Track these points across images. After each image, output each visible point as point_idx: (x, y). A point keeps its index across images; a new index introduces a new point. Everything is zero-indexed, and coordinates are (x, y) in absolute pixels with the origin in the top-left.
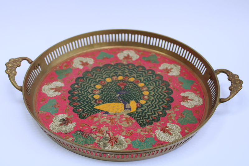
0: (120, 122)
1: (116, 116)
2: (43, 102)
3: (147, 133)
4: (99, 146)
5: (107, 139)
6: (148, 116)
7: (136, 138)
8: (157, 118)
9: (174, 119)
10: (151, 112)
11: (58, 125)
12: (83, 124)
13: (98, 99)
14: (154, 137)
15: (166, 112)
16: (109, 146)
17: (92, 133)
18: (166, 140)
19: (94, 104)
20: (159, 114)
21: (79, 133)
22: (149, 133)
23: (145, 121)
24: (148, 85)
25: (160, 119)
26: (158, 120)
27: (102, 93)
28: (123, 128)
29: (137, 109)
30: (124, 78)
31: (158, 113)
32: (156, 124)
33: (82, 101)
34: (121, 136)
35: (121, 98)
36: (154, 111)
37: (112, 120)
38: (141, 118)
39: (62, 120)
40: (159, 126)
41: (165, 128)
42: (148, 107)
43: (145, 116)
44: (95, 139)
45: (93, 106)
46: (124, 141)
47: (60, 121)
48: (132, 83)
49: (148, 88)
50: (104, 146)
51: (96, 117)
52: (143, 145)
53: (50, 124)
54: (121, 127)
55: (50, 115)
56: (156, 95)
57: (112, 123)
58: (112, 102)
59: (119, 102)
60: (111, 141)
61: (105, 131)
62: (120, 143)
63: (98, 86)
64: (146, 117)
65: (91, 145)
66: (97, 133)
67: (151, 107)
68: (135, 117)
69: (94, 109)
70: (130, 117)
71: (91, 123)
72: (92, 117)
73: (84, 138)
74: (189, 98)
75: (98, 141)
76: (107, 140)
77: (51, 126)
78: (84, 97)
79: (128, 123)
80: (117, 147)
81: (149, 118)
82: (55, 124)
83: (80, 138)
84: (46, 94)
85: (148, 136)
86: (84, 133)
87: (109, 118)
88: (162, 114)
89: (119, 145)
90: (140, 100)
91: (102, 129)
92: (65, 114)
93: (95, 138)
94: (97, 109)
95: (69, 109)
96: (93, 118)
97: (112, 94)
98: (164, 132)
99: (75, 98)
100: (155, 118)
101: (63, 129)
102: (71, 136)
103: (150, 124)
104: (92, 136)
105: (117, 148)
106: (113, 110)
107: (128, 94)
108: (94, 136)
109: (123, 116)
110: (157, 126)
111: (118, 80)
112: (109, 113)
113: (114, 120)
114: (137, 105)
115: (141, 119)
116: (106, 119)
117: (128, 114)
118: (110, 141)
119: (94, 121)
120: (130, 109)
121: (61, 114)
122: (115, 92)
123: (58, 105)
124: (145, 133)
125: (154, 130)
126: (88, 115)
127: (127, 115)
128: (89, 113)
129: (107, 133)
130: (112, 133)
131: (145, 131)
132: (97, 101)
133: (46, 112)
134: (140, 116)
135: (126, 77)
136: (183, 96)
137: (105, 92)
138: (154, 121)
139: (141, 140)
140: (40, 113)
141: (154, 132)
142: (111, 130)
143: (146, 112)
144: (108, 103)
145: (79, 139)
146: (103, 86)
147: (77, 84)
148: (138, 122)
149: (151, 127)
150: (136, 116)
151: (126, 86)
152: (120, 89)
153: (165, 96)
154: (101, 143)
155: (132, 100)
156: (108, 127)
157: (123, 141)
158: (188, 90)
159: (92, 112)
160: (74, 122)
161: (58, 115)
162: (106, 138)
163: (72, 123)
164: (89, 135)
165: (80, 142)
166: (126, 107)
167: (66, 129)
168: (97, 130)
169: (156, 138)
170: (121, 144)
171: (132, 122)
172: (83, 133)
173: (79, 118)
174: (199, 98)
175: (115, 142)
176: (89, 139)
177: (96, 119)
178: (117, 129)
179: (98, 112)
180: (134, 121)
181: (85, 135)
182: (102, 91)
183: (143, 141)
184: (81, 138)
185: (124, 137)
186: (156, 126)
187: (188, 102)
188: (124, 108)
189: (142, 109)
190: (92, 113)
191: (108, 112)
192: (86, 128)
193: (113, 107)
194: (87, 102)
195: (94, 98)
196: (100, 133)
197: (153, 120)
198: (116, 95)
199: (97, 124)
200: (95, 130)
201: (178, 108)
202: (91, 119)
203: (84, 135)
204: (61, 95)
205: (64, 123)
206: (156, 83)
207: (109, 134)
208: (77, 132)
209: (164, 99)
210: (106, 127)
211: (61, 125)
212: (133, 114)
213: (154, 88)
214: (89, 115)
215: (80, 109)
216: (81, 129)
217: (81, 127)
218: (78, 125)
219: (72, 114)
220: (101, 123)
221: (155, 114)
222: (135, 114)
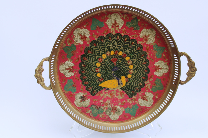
0: (117, 96)
1: (113, 91)
2: (64, 82)
3: (133, 102)
4: (107, 114)
6: (134, 89)
7: (127, 106)
9: (149, 88)
10: (135, 85)
11: (79, 102)
12: (94, 100)
13: (100, 77)
14: (137, 104)
15: (144, 83)
16: (112, 114)
17: (101, 106)
18: (144, 105)
19: (99, 82)
20: (140, 86)
21: (93, 106)
22: (135, 102)
23: (132, 93)
24: (132, 58)
25: (140, 90)
26: (140, 91)
27: (102, 71)
28: (119, 100)
29: (126, 83)
30: (115, 53)
31: (139, 85)
32: (138, 94)
33: (90, 80)
34: (118, 106)
35: (115, 74)
36: (137, 83)
37: (112, 95)
38: (129, 91)
39: (81, 98)
40: (140, 95)
41: (144, 96)
42: (133, 80)
43: (132, 89)
44: (103, 109)
45: (98, 84)
47: (80, 98)
48: (121, 57)
49: (133, 61)
50: (109, 114)
51: (101, 93)
52: (132, 111)
53: (74, 101)
54: (117, 99)
55: (72, 94)
56: (138, 68)
57: (112, 97)
58: (110, 79)
59: (114, 79)
61: (109, 103)
62: (118, 111)
63: (98, 65)
65: (102, 114)
66: (104, 105)
67: (135, 80)
69: (99, 86)
70: (122, 91)
71: (99, 98)
72: (99, 94)
73: (97, 110)
74: (160, 67)
75: (106, 111)
77: (76, 102)
78: (90, 76)
79: (122, 96)
80: (117, 114)
81: (134, 90)
82: (78, 101)
84: (64, 74)
85: (134, 104)
86: (96, 106)
87: (110, 93)
88: (142, 85)
90: (127, 75)
91: (106, 102)
92: (81, 93)
94: (101, 87)
95: (83, 88)
96: (100, 94)
97: (109, 71)
98: (143, 100)
99: (85, 78)
100: (138, 89)
101: (84, 104)
102: (90, 109)
103: (135, 94)
104: (101, 108)
106: (111, 86)
107: (119, 70)
108: (103, 108)
109: (118, 90)
110: (139, 96)
111: (111, 56)
112: (109, 89)
114: (126, 80)
115: (129, 92)
116: (108, 94)
117: (121, 89)
118: (112, 110)
119: (101, 97)
120: (122, 84)
121: (79, 93)
122: (110, 69)
123: (75, 85)
124: (132, 102)
125: (137, 99)
126: (96, 92)
128: (97, 90)
129: (110, 105)
130: (113, 104)
131: (131, 100)
132: (100, 79)
133: (69, 92)
134: (129, 89)
135: (116, 52)
136: (156, 66)
137: (104, 70)
138: (137, 92)
139: (130, 107)
140: (65, 93)
141: (137, 101)
142: (112, 102)
143: (132, 85)
144: (107, 80)
145: (94, 110)
146: (101, 63)
147: (83, 63)
148: (127, 94)
149: (136, 97)
150: (126, 90)
151: (117, 62)
152: (113, 66)
153: (144, 68)
154: (108, 112)
155: (122, 76)
156: (110, 100)
158: (159, 59)
160: (88, 99)
161: (77, 94)
162: (110, 109)
163: (87, 99)
164: (99, 107)
165: (95, 112)
166: (119, 83)
167: (85, 105)
168: (104, 103)
170: (119, 112)
171: (124, 95)
173: (91, 96)
174: (166, 66)
175: (115, 111)
176: (100, 110)
177: (102, 95)
178: (115, 101)
179: (102, 89)
180: (125, 93)
181: (98, 108)
182: (101, 69)
183: (131, 108)
184: (96, 110)
185: (120, 107)
186: (138, 96)
187: (159, 71)
188: (118, 84)
189: (129, 83)
190: (99, 91)
191: (108, 89)
192: (97, 103)
193: (111, 84)
194: (93, 81)
195: (97, 77)
196: (106, 105)
197: (137, 91)
198: (111, 73)
199: (103, 98)
200: (102, 103)
201: (152, 79)
204: (74, 75)
205: (83, 100)
206: (137, 54)
207: (111, 105)
209: (143, 71)
210: (109, 100)
211: (81, 101)
212: (124, 88)
213: (137, 61)
214: (97, 92)
215: (90, 88)
216: (94, 103)
217: (94, 102)
218: (92, 101)
219: (86, 92)
220: (105, 98)
221: (138, 86)
222: (125, 88)
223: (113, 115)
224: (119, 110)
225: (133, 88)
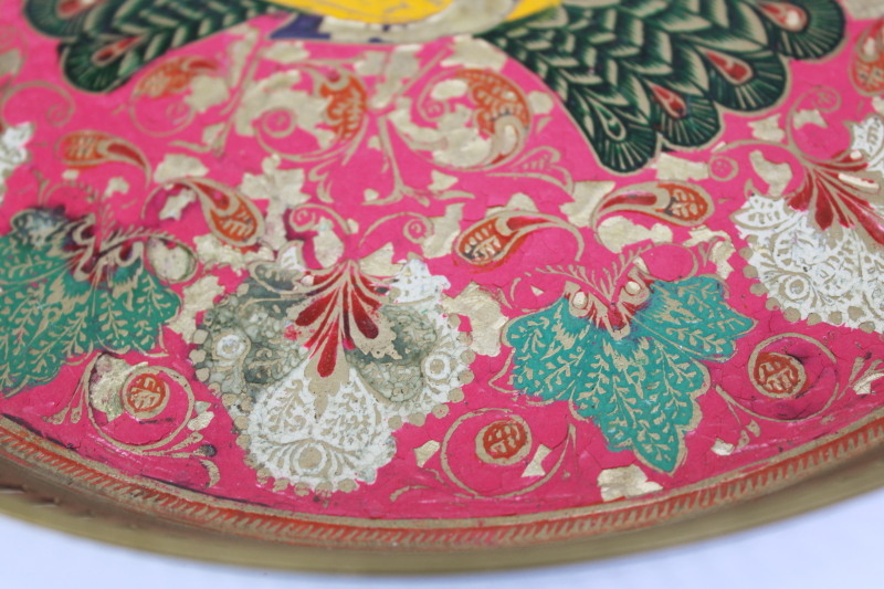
0: (416, 119)
1: (380, 56)
3: (661, 234)
4: (202, 375)
5: (285, 294)
6: (677, 54)
7: (555, 289)
8: (756, 76)
10: (705, 11)
12: (91, 145)
14: (725, 270)
15: (841, 11)
16: (299, 374)
17: (156, 236)
18: (843, 308)
20: (774, 32)
21: (42, 229)
22: (681, 234)
23: (643, 104)
25: (781, 86)
26: (768, 94)
28: (441, 183)
31: (764, 20)
32: (748, 133)
34: (415, 266)
37: (348, 100)
38: (613, 76)
40: (774, 154)
41: (833, 170)
43: (647, 54)
44: (174, 293)
46: (441, 322)
50: (249, 377)
51: (209, 65)
52: (621, 363)
54: (418, 166)
57: (343, 129)
60: (316, 325)
61: (275, 212)
62: (399, 345)
64: (659, 60)
65: (132, 358)
66: (204, 230)
68: (557, 62)
70: (507, 69)
72: (176, 71)
73: (73, 290)
75: (199, 319)
76: (285, 305)
79: (487, 129)
80: (372, 385)
81: (681, 70)
83: (48, 282)
85: (672, 264)
87: (319, 80)
88: (804, 30)
89: (387, 359)
91: (251, 187)
93: (177, 288)
96: (182, 78)
98: (824, 219)
100: (737, 72)
103: (693, 134)
104: (150, 269)
105: (370, 399)
108: (170, 263)
109: (449, 53)
110: (756, 157)
112: (324, 28)
113: (364, 96)
115: (604, 88)
116: (297, 87)
117: (490, 36)
118: (306, 318)
119: (187, 109)
124: (639, 233)
125: (723, 200)
126: (141, 51)
127: (483, 44)
128: (156, 30)
129: (291, 236)
130: (337, 230)
131: (638, 210)
134: (603, 50)
138: (730, 100)
139: (602, 312)
141: (722, 222)
142: (325, 197)
143: (660, 15)
145: (40, 293)
148: (579, 117)
149: (699, 171)
150: (564, 55)
154: (231, 337)
156: (307, 167)
157: (433, 316)
159: (183, 20)
160: (15, 123)
162: (272, 291)
164: (125, 255)
165: (45, 324)
168: (208, 204)
169: (741, 286)
170: (410, 354)
171: (526, 117)
172: (77, 237)
173: (64, 88)
175: (356, 335)
176: (124, 297)
177: (205, 92)
178: (385, 187)
179: (229, 19)
180: (542, 103)
183: (617, 322)
184: (58, 287)
185: (442, 282)
186: (742, 155)
190: (180, 35)
191: (317, 20)
192: (117, 185)
196: (228, 235)
197: (722, 93)
199: (212, 136)
200: (184, 199)
202: (166, 94)
203: (89, 253)
207: (307, 239)
208: (31, 222)
210: (286, 166)
212: (535, 35)
214: (151, 52)
215: (87, 1)
216: (67, 189)
217: (70, 175)
218: (45, 154)
219: (17, 43)
220: (246, 130)
221: (737, 26)
222: (559, 37)
223: (308, 397)
224: (413, 333)
225: (665, 50)
